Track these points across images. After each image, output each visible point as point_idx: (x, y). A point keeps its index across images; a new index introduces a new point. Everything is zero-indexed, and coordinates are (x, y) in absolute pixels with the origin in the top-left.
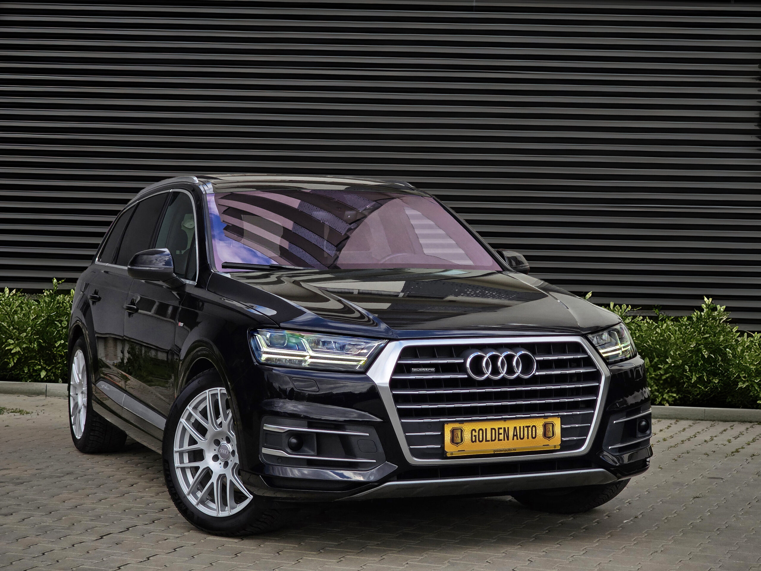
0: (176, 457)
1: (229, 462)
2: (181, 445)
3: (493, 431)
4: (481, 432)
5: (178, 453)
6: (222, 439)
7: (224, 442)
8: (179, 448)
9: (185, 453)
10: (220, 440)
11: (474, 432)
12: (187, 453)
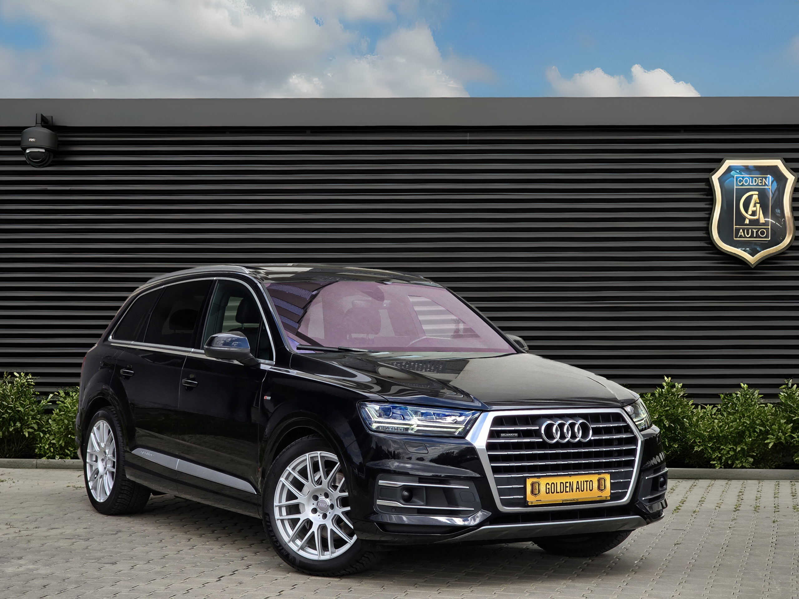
0: (276, 510)
1: (328, 514)
2: (280, 501)
3: (562, 484)
4: (553, 485)
5: (278, 507)
6: (321, 494)
7: (321, 498)
8: (279, 503)
9: (283, 507)
10: (319, 495)
11: (548, 485)
12: (285, 508)
